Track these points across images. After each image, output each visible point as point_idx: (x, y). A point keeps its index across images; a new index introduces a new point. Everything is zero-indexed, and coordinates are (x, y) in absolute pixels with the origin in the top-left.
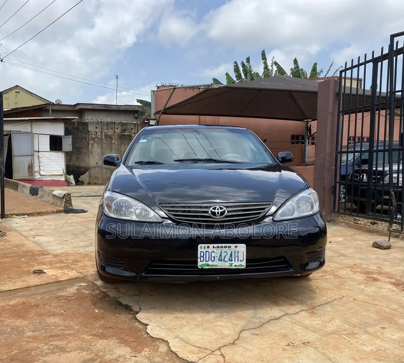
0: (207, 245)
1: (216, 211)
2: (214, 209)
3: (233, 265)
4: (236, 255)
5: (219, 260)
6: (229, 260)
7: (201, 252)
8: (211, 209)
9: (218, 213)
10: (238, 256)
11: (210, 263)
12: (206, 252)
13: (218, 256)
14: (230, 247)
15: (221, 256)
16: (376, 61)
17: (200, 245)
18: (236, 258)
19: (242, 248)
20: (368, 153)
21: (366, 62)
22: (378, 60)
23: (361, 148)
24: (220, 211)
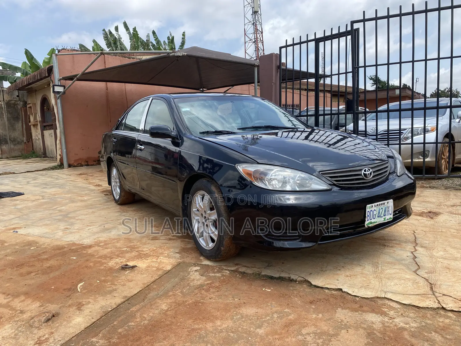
0: (371, 205)
1: (367, 173)
2: (365, 171)
3: (386, 219)
4: (388, 210)
5: (378, 217)
6: (384, 215)
7: (368, 212)
8: (363, 171)
9: (368, 174)
10: (389, 211)
11: (373, 221)
12: (371, 211)
13: (378, 213)
14: (384, 204)
15: (379, 213)
16: (318, 41)
17: (368, 206)
18: (388, 212)
19: (391, 202)
20: (314, 117)
21: (307, 42)
22: (319, 40)
23: (307, 113)
24: (369, 172)
